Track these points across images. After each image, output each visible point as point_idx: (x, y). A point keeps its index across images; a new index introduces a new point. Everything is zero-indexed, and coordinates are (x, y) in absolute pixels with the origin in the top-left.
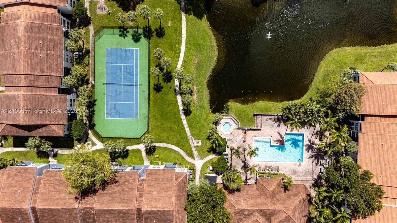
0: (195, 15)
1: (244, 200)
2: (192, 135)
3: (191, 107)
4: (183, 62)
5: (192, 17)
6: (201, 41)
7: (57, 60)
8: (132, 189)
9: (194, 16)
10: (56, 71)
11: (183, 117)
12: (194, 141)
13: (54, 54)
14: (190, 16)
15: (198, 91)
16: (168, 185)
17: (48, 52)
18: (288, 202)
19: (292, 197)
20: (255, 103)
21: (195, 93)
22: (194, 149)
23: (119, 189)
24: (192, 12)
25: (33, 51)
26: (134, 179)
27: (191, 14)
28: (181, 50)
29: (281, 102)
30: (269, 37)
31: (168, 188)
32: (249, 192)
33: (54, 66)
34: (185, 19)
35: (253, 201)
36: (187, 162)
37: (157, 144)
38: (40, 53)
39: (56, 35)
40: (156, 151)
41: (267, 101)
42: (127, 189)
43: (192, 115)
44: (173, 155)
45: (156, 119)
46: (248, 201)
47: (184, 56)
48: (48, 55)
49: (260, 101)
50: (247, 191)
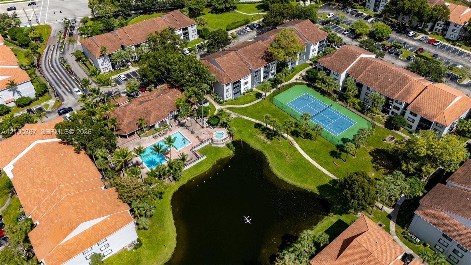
0: (326, 185)
1: (169, 100)
2: (241, 118)
3: (259, 130)
4: (297, 149)
5: (327, 182)
6: (299, 172)
7: (370, 82)
8: (249, 59)
9: (325, 183)
10: (362, 78)
11: (258, 122)
12: (236, 116)
13: (376, 83)
14: (328, 181)
15: (264, 143)
16: (230, 71)
17: (379, 81)
18: (133, 115)
19: (132, 120)
20: (211, 166)
21: (265, 140)
22: (231, 112)
23: (258, 56)
24: (330, 185)
25: (387, 73)
26: (254, 65)
27: (329, 182)
28: (308, 155)
29: (189, 180)
30: (246, 219)
31: (229, 69)
32: (169, 107)
33: (367, 79)
34: (330, 176)
35: (162, 103)
36: (229, 104)
37: (258, 101)
38: (382, 76)
39: (389, 91)
40: (255, 97)
41: (203, 173)
42: (252, 58)
43: (253, 126)
44: (241, 101)
45: (275, 111)
46: (166, 100)
47: (300, 153)
48: (378, 79)
49: (209, 170)
50: (170, 107)
